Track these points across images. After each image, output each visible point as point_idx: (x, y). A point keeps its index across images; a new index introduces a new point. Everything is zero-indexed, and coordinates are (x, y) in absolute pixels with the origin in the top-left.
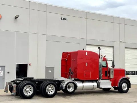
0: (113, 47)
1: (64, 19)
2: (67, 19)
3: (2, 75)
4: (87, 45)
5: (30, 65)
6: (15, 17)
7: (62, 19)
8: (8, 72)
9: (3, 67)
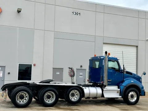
0: (137, 47)
1: (77, 14)
2: (80, 13)
3: (2, 76)
4: (104, 43)
5: (34, 65)
6: (18, 11)
7: (74, 13)
8: (9, 73)
9: (3, 67)
